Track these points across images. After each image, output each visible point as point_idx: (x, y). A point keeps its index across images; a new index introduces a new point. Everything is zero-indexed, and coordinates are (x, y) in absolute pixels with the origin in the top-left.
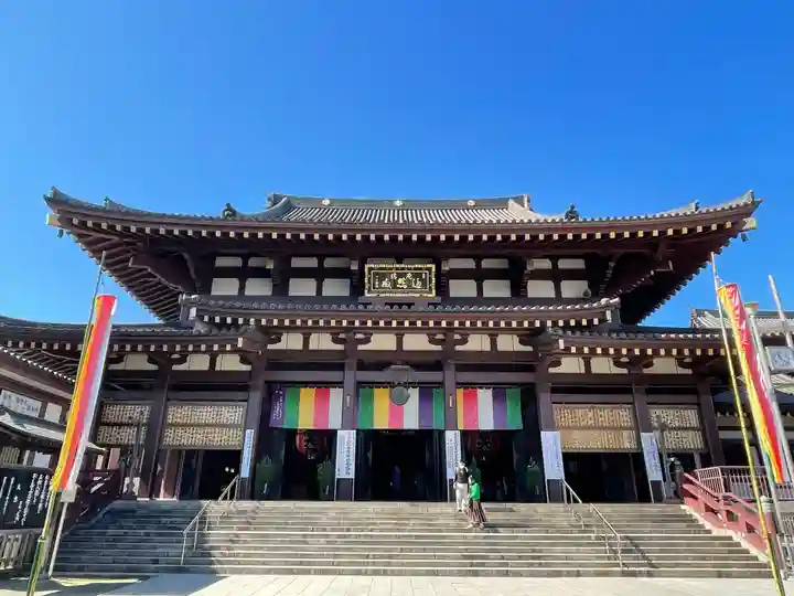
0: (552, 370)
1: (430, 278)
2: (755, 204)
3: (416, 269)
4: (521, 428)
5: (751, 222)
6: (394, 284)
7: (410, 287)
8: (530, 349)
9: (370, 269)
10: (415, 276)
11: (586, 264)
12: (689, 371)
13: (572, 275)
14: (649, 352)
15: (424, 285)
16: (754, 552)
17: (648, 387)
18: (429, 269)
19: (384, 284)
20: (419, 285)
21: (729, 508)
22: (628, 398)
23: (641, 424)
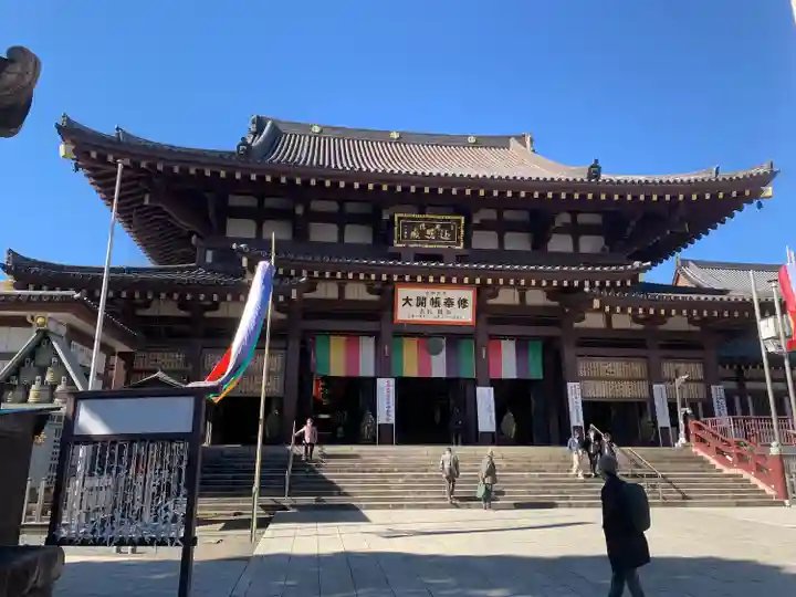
0: (576, 325)
1: (459, 230)
2: (773, 174)
3: (444, 220)
4: (541, 377)
5: (769, 191)
6: (422, 234)
7: (437, 238)
8: (556, 303)
9: (400, 218)
10: (443, 226)
11: (604, 219)
12: (697, 328)
13: (590, 230)
14: (663, 312)
15: (452, 238)
16: (761, 486)
17: (661, 342)
18: (459, 221)
19: (413, 234)
20: (447, 236)
21: (739, 451)
22: (643, 352)
23: (653, 376)
